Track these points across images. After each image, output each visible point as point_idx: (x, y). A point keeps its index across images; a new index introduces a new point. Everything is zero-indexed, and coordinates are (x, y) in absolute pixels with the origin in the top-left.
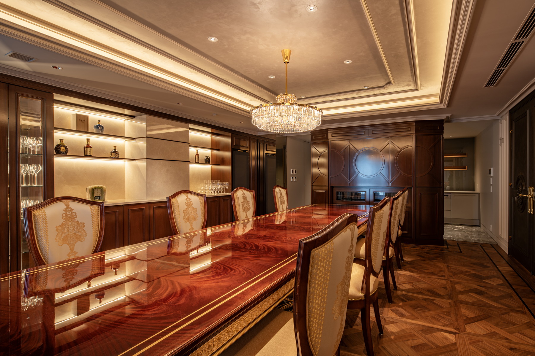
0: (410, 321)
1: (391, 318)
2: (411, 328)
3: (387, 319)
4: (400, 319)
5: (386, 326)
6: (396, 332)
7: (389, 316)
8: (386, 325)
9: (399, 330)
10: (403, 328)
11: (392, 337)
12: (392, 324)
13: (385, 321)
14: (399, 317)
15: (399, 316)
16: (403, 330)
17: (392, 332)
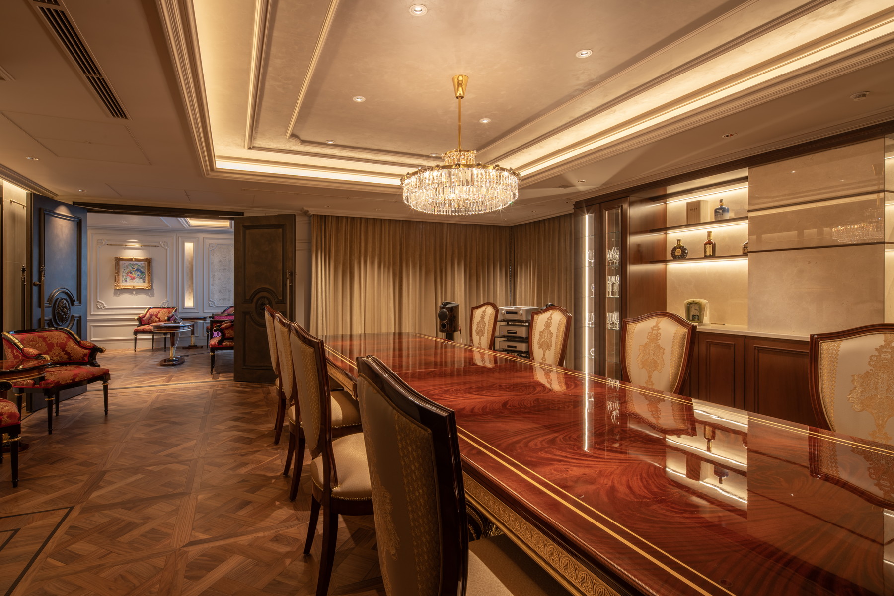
0: (261, 534)
1: (291, 527)
2: (257, 524)
3: (297, 522)
4: (277, 530)
5: (293, 511)
6: (275, 510)
7: (296, 528)
8: (293, 513)
9: (273, 514)
10: (268, 519)
11: (277, 503)
12: (286, 518)
13: (297, 518)
14: (280, 532)
15: (280, 535)
16: (267, 516)
17: (280, 508)
